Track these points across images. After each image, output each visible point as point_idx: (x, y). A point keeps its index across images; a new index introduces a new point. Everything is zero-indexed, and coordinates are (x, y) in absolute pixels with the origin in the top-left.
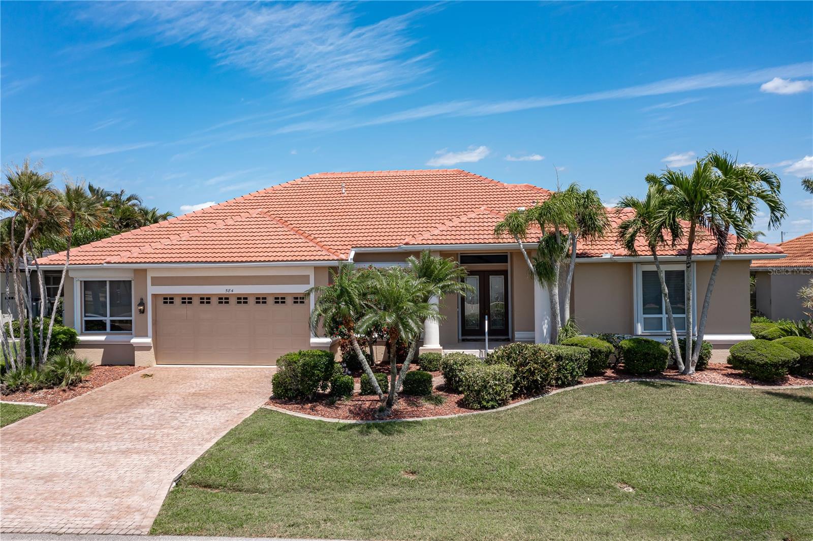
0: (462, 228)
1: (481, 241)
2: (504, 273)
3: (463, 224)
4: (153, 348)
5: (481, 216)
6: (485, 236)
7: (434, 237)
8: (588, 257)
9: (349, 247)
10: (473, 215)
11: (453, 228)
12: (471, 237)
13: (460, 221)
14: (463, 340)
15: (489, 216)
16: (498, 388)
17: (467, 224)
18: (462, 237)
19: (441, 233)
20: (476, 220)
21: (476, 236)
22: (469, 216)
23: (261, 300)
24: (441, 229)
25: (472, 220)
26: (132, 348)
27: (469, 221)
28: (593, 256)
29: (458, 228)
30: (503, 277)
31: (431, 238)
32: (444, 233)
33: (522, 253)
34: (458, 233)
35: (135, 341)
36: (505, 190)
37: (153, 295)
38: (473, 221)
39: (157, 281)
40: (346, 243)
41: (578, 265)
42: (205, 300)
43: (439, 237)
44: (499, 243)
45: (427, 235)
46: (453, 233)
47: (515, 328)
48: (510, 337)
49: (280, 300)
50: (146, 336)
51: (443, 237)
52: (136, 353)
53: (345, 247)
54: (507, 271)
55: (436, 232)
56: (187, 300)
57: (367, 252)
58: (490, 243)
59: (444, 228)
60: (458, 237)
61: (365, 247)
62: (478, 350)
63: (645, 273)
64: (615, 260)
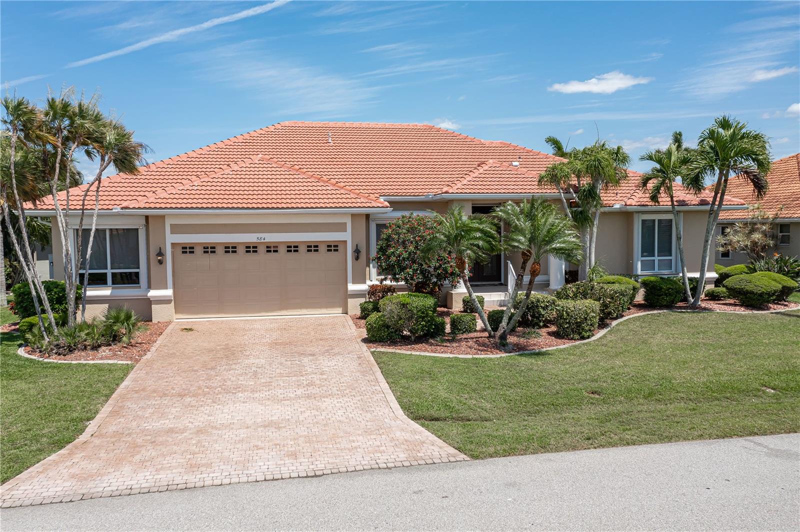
3: (484, 176)
4: (173, 301)
7: (467, 187)
11: (478, 179)
13: (480, 173)
23: (293, 248)
24: (468, 179)
26: (149, 302)
27: (487, 173)
31: (464, 188)
35: (153, 293)
37: (173, 245)
39: (176, 229)
42: (231, 249)
43: (471, 187)
46: (481, 183)
48: (502, 281)
49: (313, 248)
50: (165, 287)
52: (154, 307)
56: (209, 249)
61: (393, 195)
63: (644, 221)
64: (627, 210)
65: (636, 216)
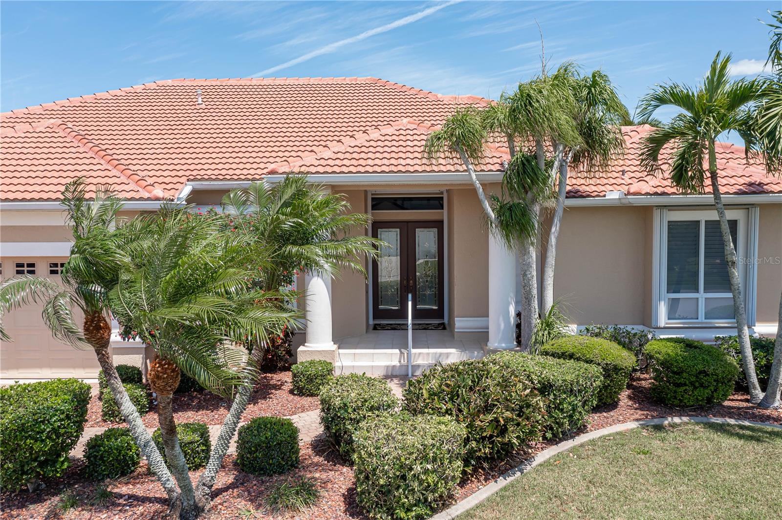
0: (371, 149)
1: (400, 168)
2: (438, 225)
3: (372, 143)
5: (402, 132)
6: (408, 161)
7: (322, 162)
8: (582, 197)
9: (184, 179)
10: (389, 130)
11: (356, 149)
12: (385, 161)
13: (368, 138)
14: (376, 327)
15: (415, 131)
16: (431, 479)
17: (379, 143)
18: (370, 162)
19: (335, 156)
20: (394, 137)
21: (393, 161)
22: (384, 132)
23: (26, 268)
24: (336, 150)
25: (387, 137)
27: (383, 138)
28: (589, 196)
29: (363, 149)
30: (436, 230)
31: (317, 163)
32: (340, 156)
33: (474, 191)
34: (363, 155)
36: (439, 102)
38: (390, 138)
40: (180, 173)
41: (569, 210)
43: (330, 162)
44: (434, 171)
45: (309, 159)
46: (355, 155)
47: (456, 313)
48: (446, 321)
51: (338, 162)
53: (175, 180)
54: (442, 222)
55: (327, 154)
57: (213, 188)
58: (416, 171)
59: (342, 148)
60: (362, 162)
61: (210, 179)
62: (397, 351)
63: (673, 226)
64: (630, 203)
65: (657, 213)
